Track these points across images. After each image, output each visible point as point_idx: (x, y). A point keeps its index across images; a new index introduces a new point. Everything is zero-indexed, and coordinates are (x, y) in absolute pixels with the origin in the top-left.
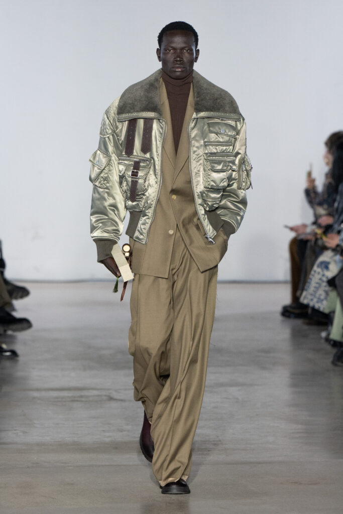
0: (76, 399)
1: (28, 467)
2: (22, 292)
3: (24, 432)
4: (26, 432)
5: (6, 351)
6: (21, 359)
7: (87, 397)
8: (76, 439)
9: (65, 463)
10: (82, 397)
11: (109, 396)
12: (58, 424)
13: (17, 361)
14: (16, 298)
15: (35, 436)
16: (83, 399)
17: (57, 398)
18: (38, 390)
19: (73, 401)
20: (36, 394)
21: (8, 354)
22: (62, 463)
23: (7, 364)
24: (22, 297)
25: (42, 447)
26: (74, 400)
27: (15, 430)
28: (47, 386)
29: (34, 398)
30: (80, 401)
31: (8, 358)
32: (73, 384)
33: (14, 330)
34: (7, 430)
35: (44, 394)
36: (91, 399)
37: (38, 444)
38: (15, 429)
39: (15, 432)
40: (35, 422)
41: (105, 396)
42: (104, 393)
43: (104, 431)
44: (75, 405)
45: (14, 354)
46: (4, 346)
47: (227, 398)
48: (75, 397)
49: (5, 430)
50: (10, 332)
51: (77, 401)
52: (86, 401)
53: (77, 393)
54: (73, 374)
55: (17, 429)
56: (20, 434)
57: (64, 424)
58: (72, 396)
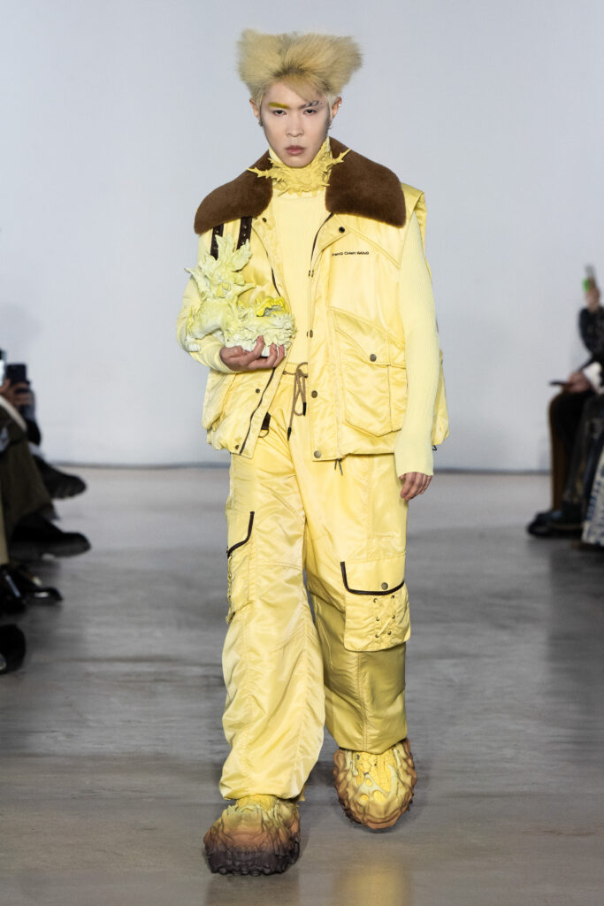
0: (163, 677)
1: (74, 798)
2: (73, 486)
3: (69, 736)
4: (73, 735)
5: (41, 590)
6: (67, 604)
8: (160, 749)
9: (141, 792)
12: (129, 721)
13: (59, 608)
14: (62, 496)
15: (88, 742)
17: (128, 674)
18: (95, 660)
19: (156, 681)
20: (91, 668)
21: (44, 595)
22: (135, 791)
23: (42, 612)
24: (72, 494)
25: (100, 763)
26: (158, 679)
27: (53, 732)
28: (112, 653)
29: (88, 674)
31: (44, 602)
32: (158, 650)
33: (58, 555)
34: (42, 732)
35: (105, 667)
36: (190, 682)
37: (94, 758)
38: (53, 729)
39: (54, 734)
40: (90, 717)
44: (160, 687)
45: (55, 595)
46: (37, 581)
48: (160, 674)
49: (35, 732)
50: (48, 557)
51: (163, 680)
53: (165, 668)
54: (158, 633)
55: (57, 729)
56: (61, 738)
57: (140, 722)
58: (155, 673)
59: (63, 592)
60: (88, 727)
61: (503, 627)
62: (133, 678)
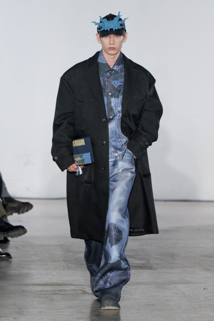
0: (56, 292)
3: (15, 318)
4: (16, 318)
6: (14, 260)
7: (65, 291)
10: (61, 290)
11: (83, 290)
12: (42, 312)
13: (11, 262)
16: (62, 293)
17: (41, 291)
18: (27, 285)
19: (54, 294)
20: (25, 288)
21: (4, 256)
23: (4, 263)
27: (8, 317)
28: (34, 282)
29: (24, 291)
30: (60, 294)
32: (55, 280)
34: (3, 317)
35: (31, 288)
36: (69, 293)
39: (9, 318)
40: (24, 310)
41: (81, 290)
42: (78, 288)
43: (78, 318)
44: (55, 297)
47: (176, 293)
48: (56, 291)
51: (58, 294)
52: (65, 294)
53: (58, 288)
54: (55, 273)
55: (9, 316)
56: (12, 320)
57: (46, 312)
58: (53, 290)
59: (12, 254)
60: (24, 315)
61: (208, 270)
62: (43, 293)
